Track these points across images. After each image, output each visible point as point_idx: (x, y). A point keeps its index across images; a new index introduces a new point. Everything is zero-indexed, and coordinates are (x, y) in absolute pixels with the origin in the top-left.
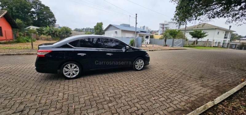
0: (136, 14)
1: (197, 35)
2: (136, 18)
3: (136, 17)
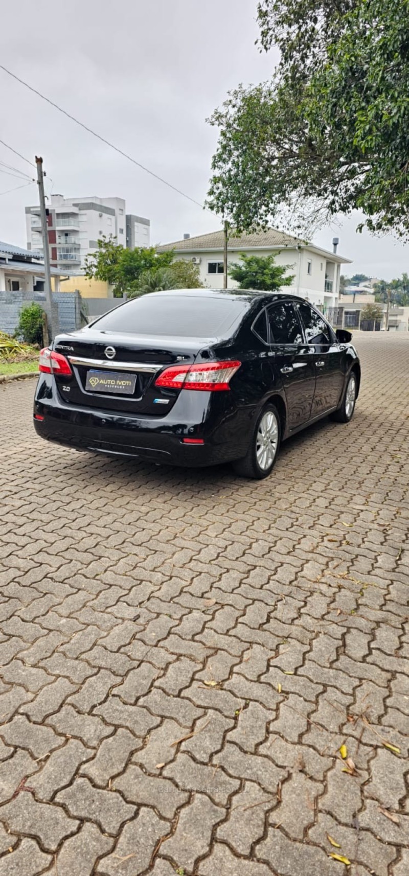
0: (39, 161)
1: (260, 278)
2: (40, 183)
3: (41, 174)
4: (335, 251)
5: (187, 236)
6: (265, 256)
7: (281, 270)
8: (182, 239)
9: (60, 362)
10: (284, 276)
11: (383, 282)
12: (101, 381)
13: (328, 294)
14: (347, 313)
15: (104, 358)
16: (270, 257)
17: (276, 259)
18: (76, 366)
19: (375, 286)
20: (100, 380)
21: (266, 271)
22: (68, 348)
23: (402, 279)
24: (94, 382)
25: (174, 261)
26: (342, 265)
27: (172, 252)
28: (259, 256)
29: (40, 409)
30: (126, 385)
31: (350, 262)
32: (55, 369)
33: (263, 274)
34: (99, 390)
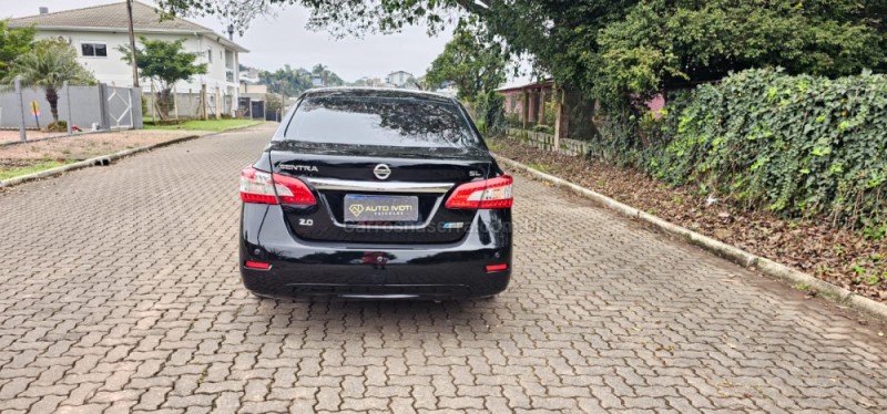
1: (168, 64)
4: (231, 38)
5: (44, 10)
6: (171, 41)
7: (191, 57)
8: (38, 13)
9: (293, 188)
10: (196, 63)
11: (267, 73)
12: (368, 208)
13: (230, 84)
14: (254, 103)
15: (375, 179)
16: (177, 42)
17: (183, 44)
18: (322, 191)
19: (260, 76)
20: (365, 207)
21: (175, 57)
22: (308, 168)
23: (284, 69)
24: (355, 211)
25: (38, 38)
26: (240, 54)
27: (32, 28)
28: (163, 40)
29: (249, 251)
30: (404, 212)
31: (247, 51)
32: (282, 198)
33: (173, 61)
34: (365, 219)
